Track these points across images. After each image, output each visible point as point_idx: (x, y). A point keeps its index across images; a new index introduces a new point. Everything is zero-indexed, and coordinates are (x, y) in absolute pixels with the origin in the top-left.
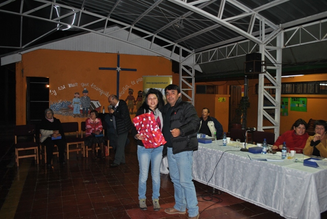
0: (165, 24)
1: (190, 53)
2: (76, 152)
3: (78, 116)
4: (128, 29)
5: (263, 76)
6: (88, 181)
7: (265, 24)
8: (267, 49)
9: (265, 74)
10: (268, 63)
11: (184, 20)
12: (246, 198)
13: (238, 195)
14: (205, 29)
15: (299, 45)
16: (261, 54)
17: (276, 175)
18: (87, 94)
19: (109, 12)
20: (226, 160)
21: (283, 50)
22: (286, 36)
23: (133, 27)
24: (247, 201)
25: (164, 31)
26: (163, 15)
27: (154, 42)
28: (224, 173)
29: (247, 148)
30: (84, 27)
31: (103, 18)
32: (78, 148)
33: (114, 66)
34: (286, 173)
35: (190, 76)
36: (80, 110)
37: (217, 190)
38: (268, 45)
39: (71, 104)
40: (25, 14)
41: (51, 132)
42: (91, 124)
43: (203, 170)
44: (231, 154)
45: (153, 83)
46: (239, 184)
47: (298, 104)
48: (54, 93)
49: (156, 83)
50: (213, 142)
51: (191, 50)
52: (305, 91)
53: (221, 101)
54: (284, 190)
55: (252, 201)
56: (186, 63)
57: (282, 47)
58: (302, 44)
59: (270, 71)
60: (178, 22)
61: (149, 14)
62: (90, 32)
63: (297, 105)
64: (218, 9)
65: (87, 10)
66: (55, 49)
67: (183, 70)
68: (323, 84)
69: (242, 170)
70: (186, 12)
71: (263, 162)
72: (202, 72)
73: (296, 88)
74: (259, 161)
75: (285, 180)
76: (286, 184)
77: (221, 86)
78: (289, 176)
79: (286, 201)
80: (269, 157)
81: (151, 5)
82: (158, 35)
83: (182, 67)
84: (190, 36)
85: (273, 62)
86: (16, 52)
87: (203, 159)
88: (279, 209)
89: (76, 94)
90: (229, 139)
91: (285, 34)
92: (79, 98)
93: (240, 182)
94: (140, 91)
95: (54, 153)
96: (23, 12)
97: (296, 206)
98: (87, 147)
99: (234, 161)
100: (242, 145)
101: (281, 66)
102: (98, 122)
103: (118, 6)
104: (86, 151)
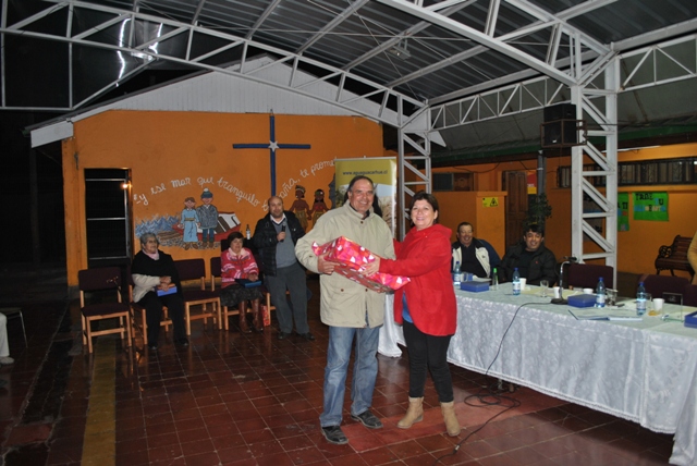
0: (369, 49)
1: (419, 108)
2: (202, 319)
3: (195, 246)
4: (290, 63)
5: (580, 152)
6: (243, 377)
7: (582, 45)
8: (586, 95)
9: (585, 147)
10: (589, 123)
11: (410, 40)
12: (569, 396)
13: (552, 390)
14: (453, 57)
15: (652, 84)
16: (574, 106)
17: (629, 347)
18: (210, 199)
19: (249, 28)
20: (524, 322)
21: (621, 97)
22: (626, 67)
23: (299, 57)
24: (572, 401)
25: (365, 63)
26: (367, 32)
27: (345, 87)
28: (520, 350)
29: (565, 297)
30: (199, 62)
31: (238, 40)
32: (206, 313)
33: (265, 139)
34: (652, 342)
35: (420, 154)
36: (198, 234)
37: (506, 384)
38: (589, 86)
39: (178, 221)
40: (78, 39)
41: (156, 280)
42: (233, 262)
43: (476, 344)
44: (534, 310)
46: (553, 369)
47: (650, 206)
48: (140, 199)
50: (492, 287)
51: (421, 100)
52: (664, 179)
53: (488, 205)
54: (647, 375)
55: (582, 401)
56: (412, 129)
57: (618, 89)
58: (659, 83)
59: (593, 140)
60: (396, 45)
61: (336, 29)
62: (212, 71)
63: (647, 208)
64: (484, 16)
65: (205, 25)
66: (141, 108)
67: (405, 143)
69: (558, 340)
70: (415, 23)
72: (444, 145)
73: (643, 173)
74: (595, 322)
75: (648, 355)
76: (652, 363)
77: (485, 173)
78: (657, 348)
79: (653, 396)
81: (340, 12)
82: (352, 71)
83: (403, 138)
84: (421, 72)
85: (599, 121)
86: (61, 118)
87: (476, 322)
88: (638, 414)
89: (187, 200)
90: (523, 281)
91: (623, 62)
92: (193, 208)
93: (557, 365)
94: (320, 190)
95: (162, 324)
96: (72, 35)
97: (672, 405)
98: (226, 308)
99: (542, 324)
100: (553, 292)
101: (615, 128)
103: (271, 16)
104: (223, 316)
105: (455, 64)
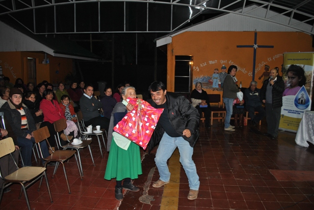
2: (218, 120)
3: (217, 89)
4: (266, 7)
6: (233, 144)
18: (225, 70)
25: (305, 5)
30: (224, 9)
32: (219, 117)
33: (252, 43)
36: (219, 84)
39: (211, 78)
40: (175, 3)
41: (200, 101)
45: (294, 60)
48: (196, 69)
49: (298, 60)
62: (229, 13)
66: (198, 30)
82: (298, 9)
86: (167, 35)
89: (215, 70)
92: (218, 73)
94: (277, 68)
96: (173, 2)
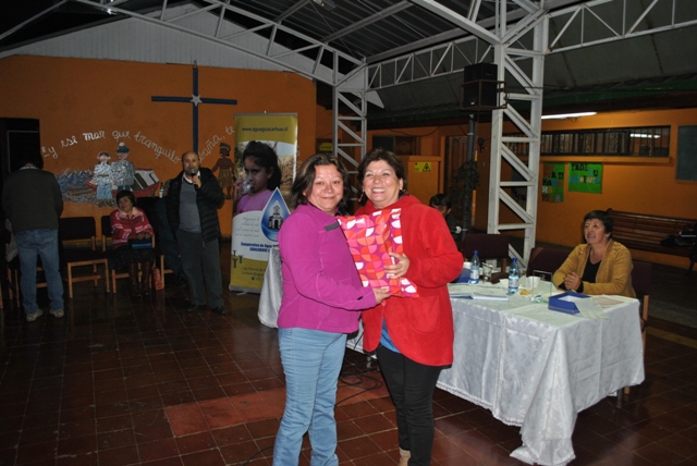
1: (357, 66)
2: (93, 281)
3: (108, 203)
4: (217, 11)
5: (501, 115)
6: (101, 345)
8: (511, 56)
9: (506, 111)
10: (512, 85)
14: (384, 11)
15: (578, 46)
16: (496, 66)
17: (487, 330)
18: (126, 155)
21: (548, 59)
22: (554, 26)
23: (226, 6)
25: (295, 14)
27: (276, 40)
32: (96, 274)
33: (188, 93)
35: (358, 115)
36: (112, 191)
38: (515, 45)
42: (123, 221)
45: (256, 130)
47: (585, 177)
48: (51, 153)
49: (263, 130)
51: (359, 58)
52: (599, 150)
53: (421, 171)
54: (502, 363)
56: (348, 88)
57: (545, 50)
58: (585, 45)
59: (515, 104)
62: (130, 16)
63: (582, 179)
67: (340, 102)
68: (638, 135)
71: (463, 301)
72: (382, 106)
73: (581, 142)
74: (456, 300)
76: (507, 350)
77: (428, 138)
78: (512, 333)
79: (506, 386)
80: (479, 290)
82: (284, 23)
83: (338, 96)
84: (354, 27)
85: (524, 84)
89: (101, 155)
91: (552, 21)
92: (108, 163)
97: (525, 397)
98: (113, 271)
101: (541, 92)
102: (139, 217)
104: (111, 278)
105: (386, 18)
